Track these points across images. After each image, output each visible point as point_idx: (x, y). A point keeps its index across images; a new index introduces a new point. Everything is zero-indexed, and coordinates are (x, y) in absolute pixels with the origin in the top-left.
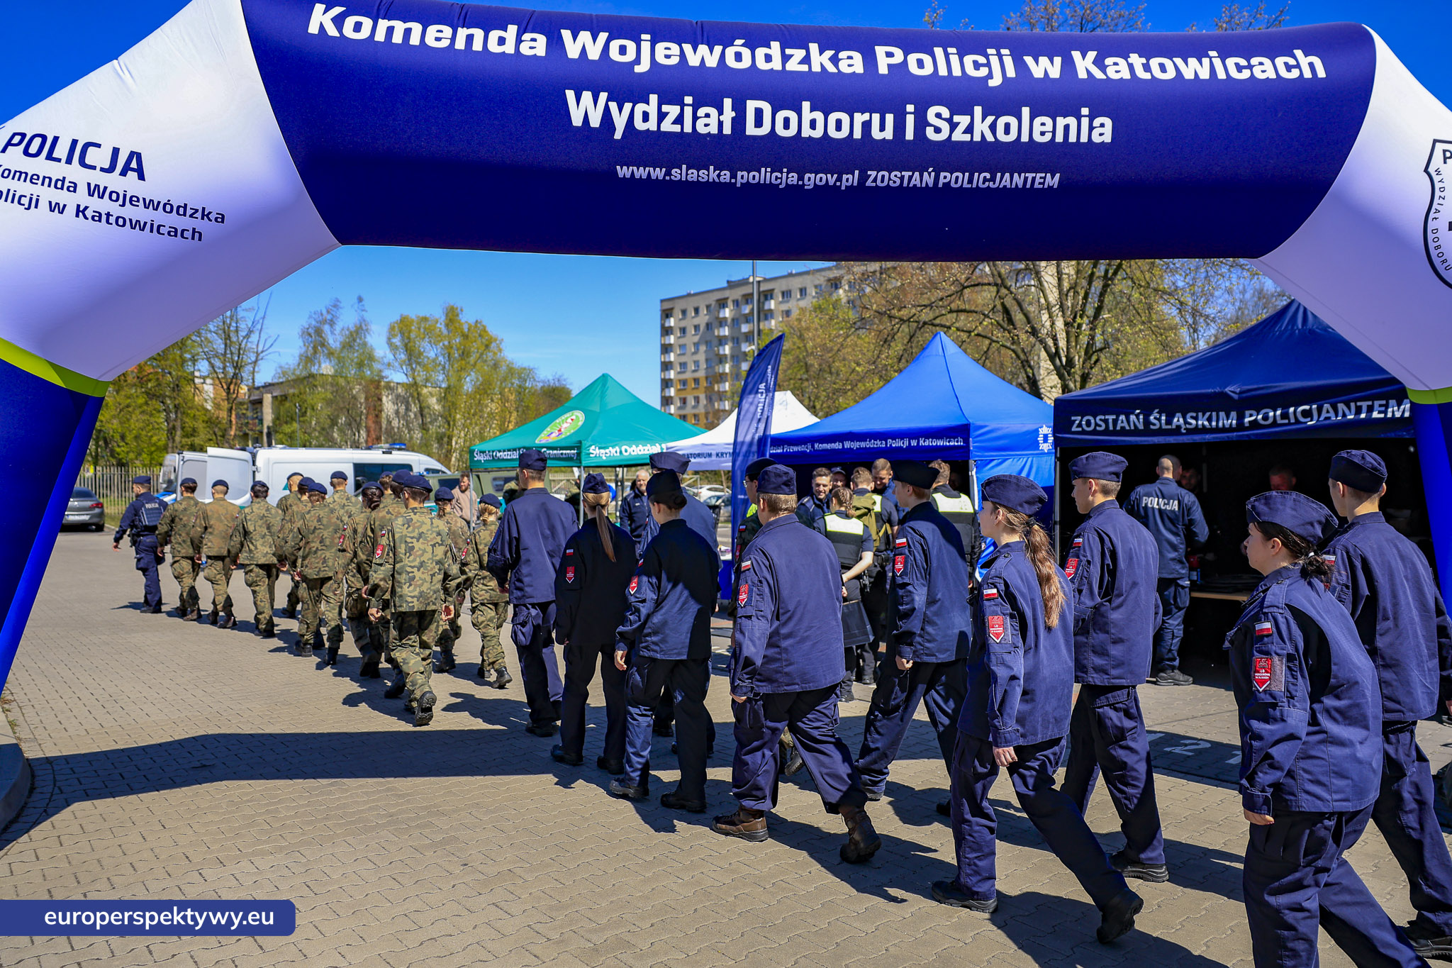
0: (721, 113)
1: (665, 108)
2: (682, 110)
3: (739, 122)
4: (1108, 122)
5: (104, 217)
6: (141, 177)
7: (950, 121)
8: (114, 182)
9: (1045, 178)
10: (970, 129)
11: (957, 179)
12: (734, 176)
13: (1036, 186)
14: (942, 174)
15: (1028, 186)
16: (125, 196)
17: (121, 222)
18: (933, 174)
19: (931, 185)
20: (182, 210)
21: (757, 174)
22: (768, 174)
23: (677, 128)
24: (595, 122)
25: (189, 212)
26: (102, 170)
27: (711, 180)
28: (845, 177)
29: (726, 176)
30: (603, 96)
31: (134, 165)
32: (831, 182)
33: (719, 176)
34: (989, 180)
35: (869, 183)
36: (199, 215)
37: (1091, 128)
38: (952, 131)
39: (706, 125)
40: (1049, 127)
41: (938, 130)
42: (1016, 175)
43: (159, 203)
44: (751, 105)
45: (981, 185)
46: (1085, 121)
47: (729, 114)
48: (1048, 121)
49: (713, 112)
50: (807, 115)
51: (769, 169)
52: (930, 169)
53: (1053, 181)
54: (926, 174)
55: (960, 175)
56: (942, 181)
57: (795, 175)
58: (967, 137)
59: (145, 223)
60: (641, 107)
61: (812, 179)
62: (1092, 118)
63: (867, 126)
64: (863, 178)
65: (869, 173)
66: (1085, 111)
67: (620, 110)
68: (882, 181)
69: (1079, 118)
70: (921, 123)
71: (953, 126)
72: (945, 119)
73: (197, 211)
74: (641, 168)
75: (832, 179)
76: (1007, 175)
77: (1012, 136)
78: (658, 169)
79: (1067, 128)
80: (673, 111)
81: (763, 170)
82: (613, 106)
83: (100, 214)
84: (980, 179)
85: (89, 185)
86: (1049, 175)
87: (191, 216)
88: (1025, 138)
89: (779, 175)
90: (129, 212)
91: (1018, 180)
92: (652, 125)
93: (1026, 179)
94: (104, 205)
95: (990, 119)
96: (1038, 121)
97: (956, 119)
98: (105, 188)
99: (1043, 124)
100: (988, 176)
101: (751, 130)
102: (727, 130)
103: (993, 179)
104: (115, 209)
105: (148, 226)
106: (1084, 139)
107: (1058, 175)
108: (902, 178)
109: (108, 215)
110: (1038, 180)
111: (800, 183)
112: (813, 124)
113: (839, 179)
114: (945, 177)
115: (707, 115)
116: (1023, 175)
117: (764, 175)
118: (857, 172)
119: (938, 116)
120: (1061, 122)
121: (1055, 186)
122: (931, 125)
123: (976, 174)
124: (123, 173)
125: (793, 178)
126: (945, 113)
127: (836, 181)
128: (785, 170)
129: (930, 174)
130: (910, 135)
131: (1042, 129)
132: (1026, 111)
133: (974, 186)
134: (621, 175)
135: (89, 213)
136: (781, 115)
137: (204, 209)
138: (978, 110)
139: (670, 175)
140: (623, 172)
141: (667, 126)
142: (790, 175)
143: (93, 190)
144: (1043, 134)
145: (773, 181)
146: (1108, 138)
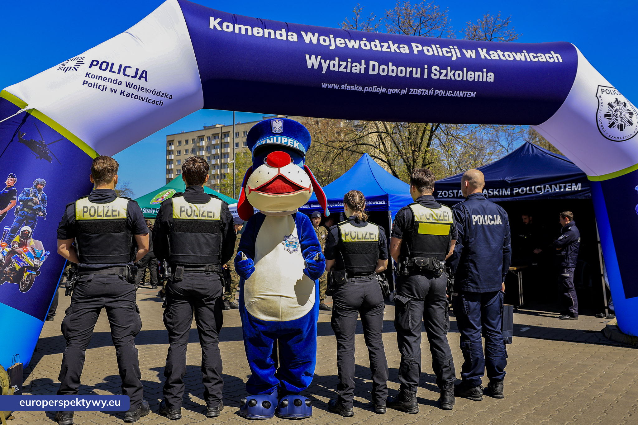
0: (361, 65)
1: (341, 63)
2: (347, 64)
3: (367, 69)
4: (492, 74)
6: (146, 80)
7: (439, 72)
8: (136, 82)
9: (471, 94)
10: (446, 75)
11: (441, 93)
12: (363, 88)
13: (468, 96)
14: (436, 91)
15: (465, 96)
16: (139, 87)
17: (136, 97)
18: (433, 90)
19: (432, 95)
20: (159, 93)
21: (371, 88)
23: (345, 70)
24: (316, 67)
25: (161, 94)
26: (132, 77)
27: (355, 90)
28: (402, 90)
29: (360, 88)
30: (319, 57)
31: (144, 75)
32: (397, 93)
33: (358, 88)
34: (452, 94)
35: (410, 93)
36: (164, 96)
37: (487, 76)
38: (440, 75)
39: (355, 70)
40: (473, 75)
41: (435, 75)
42: (461, 92)
43: (151, 90)
44: (371, 63)
45: (449, 95)
46: (485, 74)
47: (363, 66)
49: (358, 65)
50: (391, 67)
51: (376, 87)
52: (432, 89)
53: (473, 95)
54: (430, 90)
55: (442, 91)
56: (435, 93)
58: (445, 78)
59: (145, 98)
60: (332, 62)
61: (391, 91)
62: (487, 72)
63: (411, 72)
64: (409, 91)
65: (411, 89)
66: (485, 70)
67: (325, 63)
68: (415, 93)
69: (483, 72)
70: (430, 72)
72: (438, 71)
73: (164, 94)
74: (331, 84)
75: (397, 91)
76: (458, 92)
77: (460, 78)
78: (336, 85)
79: (479, 76)
80: (344, 64)
81: (374, 86)
82: (323, 61)
83: (129, 94)
84: (449, 93)
85: (126, 82)
86: (472, 92)
87: (161, 96)
88: (465, 79)
89: (379, 89)
90: (140, 94)
91: (462, 94)
92: (336, 69)
93: (464, 93)
94: (131, 91)
95: (453, 72)
96: (469, 73)
97: (442, 71)
98: (132, 84)
99: (471, 74)
100: (452, 92)
101: (371, 72)
102: (363, 72)
103: (453, 93)
104: (135, 92)
105: (146, 99)
106: (484, 80)
107: (475, 92)
108: (422, 92)
109: (132, 94)
110: (468, 94)
111: (387, 92)
112: (393, 71)
113: (400, 91)
114: (437, 92)
115: (356, 66)
116: (463, 92)
117: (374, 89)
118: (407, 89)
119: (436, 70)
120: (477, 73)
121: (474, 97)
122: (433, 73)
123: (448, 91)
124: (140, 78)
125: (384, 90)
126: (438, 69)
127: (399, 92)
128: (382, 87)
129: (432, 90)
130: (426, 76)
131: (471, 76)
132: (465, 69)
133: (447, 96)
134: (323, 87)
135: (125, 93)
136: (382, 67)
137: (166, 93)
138: (449, 68)
139: (341, 87)
140: (324, 85)
141: (342, 69)
142: (383, 89)
143: (128, 85)
144: (471, 78)
145: (377, 91)
146: (492, 80)
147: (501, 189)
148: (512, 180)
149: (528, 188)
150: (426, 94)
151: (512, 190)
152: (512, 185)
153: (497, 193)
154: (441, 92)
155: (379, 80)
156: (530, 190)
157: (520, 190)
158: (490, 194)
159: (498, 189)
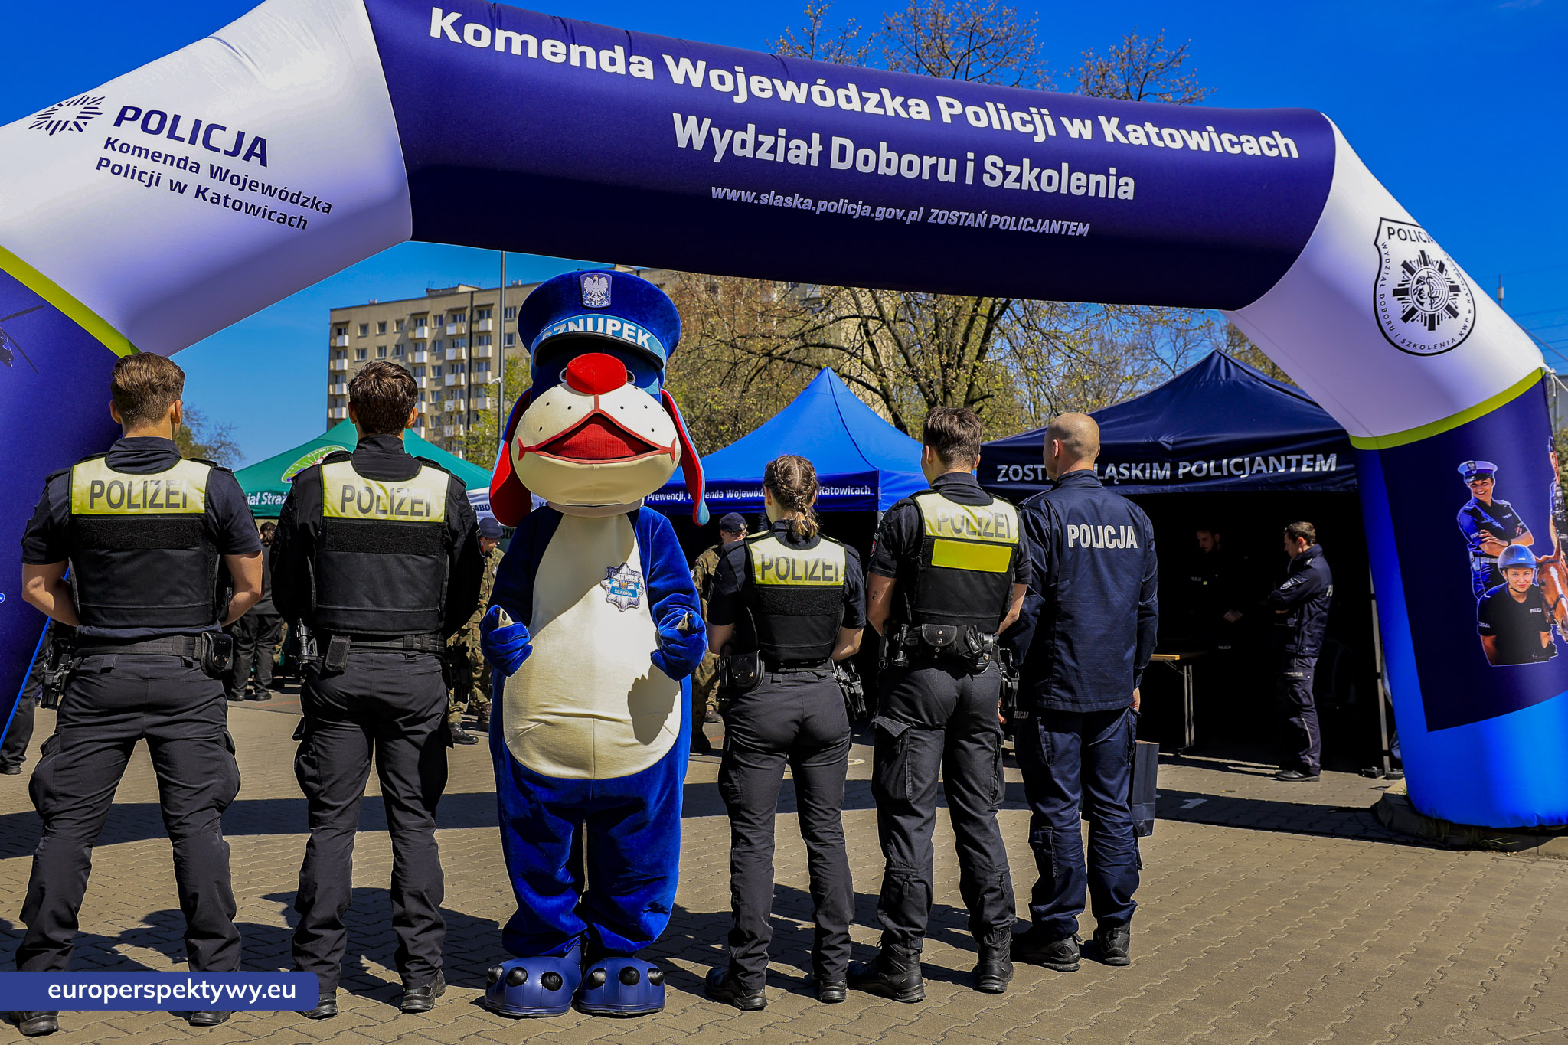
0: (810, 146)
1: (761, 138)
2: (776, 141)
3: (825, 155)
4: (1131, 182)
5: (222, 200)
6: (264, 163)
7: (1003, 169)
8: (237, 166)
9: (1077, 227)
10: (1019, 179)
11: (1004, 222)
12: (815, 204)
13: (1070, 233)
14: (994, 217)
15: (1063, 233)
16: (245, 180)
17: (237, 205)
18: (986, 215)
19: (983, 226)
20: (295, 198)
21: (835, 204)
22: (846, 205)
23: (771, 157)
24: (698, 145)
25: (301, 200)
26: (226, 153)
27: (794, 207)
28: (911, 212)
29: (808, 204)
30: (707, 122)
31: (258, 150)
32: (898, 217)
33: (802, 203)
34: (1032, 225)
35: (931, 220)
36: (309, 204)
37: (1118, 186)
38: (1004, 179)
39: (797, 156)
40: (1084, 182)
41: (993, 177)
42: (1054, 222)
43: (276, 189)
44: (837, 141)
45: (1024, 229)
46: (1113, 179)
47: (817, 148)
48: (1083, 176)
49: (803, 144)
50: (884, 154)
51: (847, 201)
52: (984, 212)
53: (1083, 229)
54: (980, 215)
55: (1008, 218)
56: (992, 222)
57: (869, 208)
58: (1017, 186)
59: (260, 208)
60: (739, 135)
61: (883, 213)
62: (1118, 176)
63: (934, 168)
65: (932, 210)
66: (1113, 171)
67: (722, 136)
68: (942, 219)
69: (1108, 175)
70: (980, 170)
71: (1006, 175)
72: (999, 168)
73: (308, 199)
74: (734, 191)
75: (899, 214)
76: (1047, 221)
77: (1053, 189)
78: (749, 193)
79: (1098, 183)
80: (768, 140)
81: (842, 200)
82: (715, 131)
83: (219, 196)
84: (1024, 224)
85: (212, 166)
86: (1081, 224)
87: (302, 204)
88: (1064, 191)
89: (855, 207)
90: (248, 197)
91: (1056, 227)
92: (749, 152)
93: (1062, 226)
94: (224, 188)
95: (1036, 171)
96: (1075, 175)
97: (1009, 168)
98: (228, 171)
99: (1079, 179)
100: (1031, 221)
101: (835, 164)
102: (814, 163)
103: (1035, 224)
104: (234, 193)
105: (262, 211)
106: (1111, 195)
107: (1088, 225)
108: (959, 217)
109: (227, 197)
110: (1072, 228)
111: (872, 215)
112: (889, 163)
113: (906, 214)
114: (996, 219)
115: (798, 148)
116: (1060, 222)
117: (842, 206)
118: (922, 209)
119: (994, 164)
120: (1094, 178)
121: (1085, 235)
122: (987, 172)
123: (1022, 219)
124: (247, 158)
125: (866, 211)
126: (1000, 163)
127: (904, 215)
128: (860, 202)
129: (983, 215)
130: (969, 180)
131: (1078, 183)
132: (1065, 166)
133: (1019, 229)
134: (714, 196)
135: (208, 195)
136: (862, 152)
137: (315, 198)
138: (1026, 162)
139: (759, 199)
140: (717, 193)
141: (763, 154)
142: (864, 207)
143: (215, 172)
144: (1078, 187)
145: (849, 212)
146: (1130, 196)
147: (1148, 465)
148: (1175, 444)
149: (1212, 464)
150: (969, 225)
151: (1175, 468)
152: (1176, 456)
153: (1140, 474)
154: (1006, 220)
155: (855, 185)
156: (1218, 468)
157: (1194, 468)
158: (1123, 475)
159: (1142, 465)
